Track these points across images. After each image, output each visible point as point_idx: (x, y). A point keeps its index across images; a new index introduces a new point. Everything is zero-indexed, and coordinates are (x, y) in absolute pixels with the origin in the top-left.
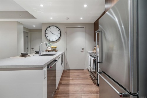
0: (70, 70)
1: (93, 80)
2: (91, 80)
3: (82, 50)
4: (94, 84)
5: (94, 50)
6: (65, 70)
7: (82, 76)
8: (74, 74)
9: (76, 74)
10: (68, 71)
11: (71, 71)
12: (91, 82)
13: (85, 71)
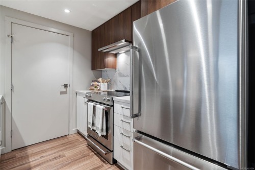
0: (25, 148)
1: (98, 154)
2: (95, 156)
3: (64, 90)
4: (104, 164)
5: (93, 88)
6: (5, 152)
7: (68, 153)
8: (44, 155)
9: (49, 155)
10: (18, 154)
11: (30, 151)
12: (96, 162)
13: (72, 139)
